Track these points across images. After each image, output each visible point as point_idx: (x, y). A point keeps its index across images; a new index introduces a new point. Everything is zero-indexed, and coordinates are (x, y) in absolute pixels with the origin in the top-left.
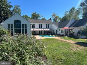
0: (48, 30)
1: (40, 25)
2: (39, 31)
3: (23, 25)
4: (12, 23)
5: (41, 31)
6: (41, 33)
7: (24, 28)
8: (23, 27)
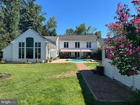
0: (89, 51)
1: (76, 43)
2: (76, 53)
3: (36, 43)
4: (23, 42)
5: (79, 53)
6: (79, 56)
7: (38, 48)
8: (36, 46)
